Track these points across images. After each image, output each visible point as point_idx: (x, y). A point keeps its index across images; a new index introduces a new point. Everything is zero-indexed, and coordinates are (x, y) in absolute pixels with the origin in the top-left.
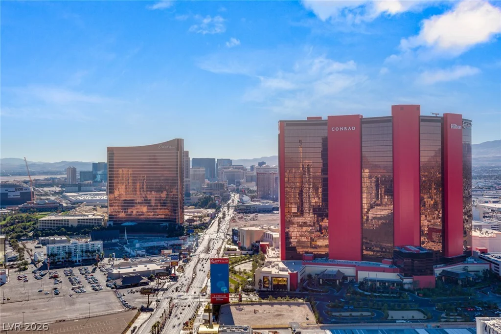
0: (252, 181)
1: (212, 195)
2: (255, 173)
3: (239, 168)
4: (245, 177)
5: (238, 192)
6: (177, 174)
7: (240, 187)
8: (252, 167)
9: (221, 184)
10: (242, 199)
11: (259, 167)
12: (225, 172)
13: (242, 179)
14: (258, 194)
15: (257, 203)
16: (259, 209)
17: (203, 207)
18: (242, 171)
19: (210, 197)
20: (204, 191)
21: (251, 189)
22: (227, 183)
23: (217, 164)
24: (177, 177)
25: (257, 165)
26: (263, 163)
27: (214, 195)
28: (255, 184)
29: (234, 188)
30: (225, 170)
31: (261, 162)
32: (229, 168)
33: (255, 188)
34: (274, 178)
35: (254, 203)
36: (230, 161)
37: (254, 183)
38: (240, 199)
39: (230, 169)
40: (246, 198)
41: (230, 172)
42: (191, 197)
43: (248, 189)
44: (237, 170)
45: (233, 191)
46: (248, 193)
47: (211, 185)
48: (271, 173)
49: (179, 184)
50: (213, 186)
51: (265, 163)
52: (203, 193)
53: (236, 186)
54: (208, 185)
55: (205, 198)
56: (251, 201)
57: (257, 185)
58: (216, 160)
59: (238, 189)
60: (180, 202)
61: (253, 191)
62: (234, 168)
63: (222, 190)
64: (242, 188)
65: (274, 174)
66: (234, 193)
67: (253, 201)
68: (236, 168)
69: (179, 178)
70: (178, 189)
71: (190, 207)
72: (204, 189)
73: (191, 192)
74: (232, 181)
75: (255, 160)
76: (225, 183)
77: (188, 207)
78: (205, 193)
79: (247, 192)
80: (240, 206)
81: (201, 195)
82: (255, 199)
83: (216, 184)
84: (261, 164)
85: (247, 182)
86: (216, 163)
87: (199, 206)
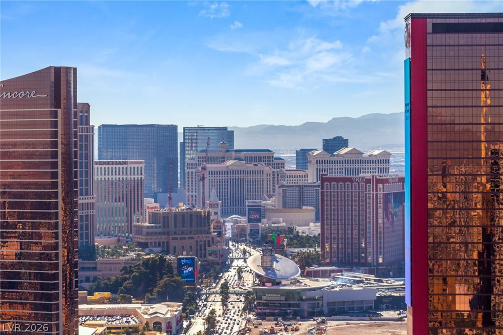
0: (301, 202)
1: (168, 253)
2: (311, 177)
3: (259, 159)
4: (279, 191)
5: (256, 244)
6: (54, 175)
7: (263, 224)
8: (303, 156)
9: (198, 214)
10: (273, 270)
11: (328, 157)
12: (211, 173)
13: (270, 197)
14: (323, 249)
15: (323, 283)
16: (328, 304)
17: (139, 296)
18: (267, 169)
19: (162, 260)
20: (142, 239)
21: (300, 229)
22: (219, 210)
23: (183, 145)
24: (55, 186)
25: (318, 149)
26: (341, 142)
27: (174, 254)
28: (313, 215)
29: (243, 229)
30: (211, 166)
31: (331, 136)
32: (223, 159)
33: (314, 229)
34: (380, 195)
35: (309, 283)
36: (226, 134)
37: (309, 211)
38: (265, 269)
39: (229, 163)
40: (285, 266)
41: (227, 172)
42: (99, 259)
43: (291, 230)
44: (250, 166)
45: (239, 236)
46: (290, 245)
47: (166, 217)
48: (368, 181)
49: (61, 212)
50: (172, 224)
51: (343, 143)
52: (140, 244)
53: (250, 221)
54: (154, 218)
55: (146, 263)
56: (302, 275)
57: (320, 217)
58: (180, 131)
59: (254, 233)
60: (65, 279)
61: (308, 238)
62: (240, 159)
63: (202, 237)
64: (271, 230)
65: (379, 181)
66: (242, 247)
67: (309, 275)
68: (248, 159)
69: (60, 190)
70: (56, 226)
71: (97, 295)
72: (140, 230)
73: (99, 242)
74: (233, 204)
75: (310, 127)
76: (212, 211)
77: (91, 294)
78: (144, 246)
79: (286, 242)
80: (264, 292)
81: (133, 255)
82: (315, 268)
83: (183, 215)
84: (333, 145)
85: (285, 205)
86: (180, 139)
87: (128, 291)
